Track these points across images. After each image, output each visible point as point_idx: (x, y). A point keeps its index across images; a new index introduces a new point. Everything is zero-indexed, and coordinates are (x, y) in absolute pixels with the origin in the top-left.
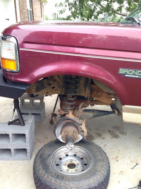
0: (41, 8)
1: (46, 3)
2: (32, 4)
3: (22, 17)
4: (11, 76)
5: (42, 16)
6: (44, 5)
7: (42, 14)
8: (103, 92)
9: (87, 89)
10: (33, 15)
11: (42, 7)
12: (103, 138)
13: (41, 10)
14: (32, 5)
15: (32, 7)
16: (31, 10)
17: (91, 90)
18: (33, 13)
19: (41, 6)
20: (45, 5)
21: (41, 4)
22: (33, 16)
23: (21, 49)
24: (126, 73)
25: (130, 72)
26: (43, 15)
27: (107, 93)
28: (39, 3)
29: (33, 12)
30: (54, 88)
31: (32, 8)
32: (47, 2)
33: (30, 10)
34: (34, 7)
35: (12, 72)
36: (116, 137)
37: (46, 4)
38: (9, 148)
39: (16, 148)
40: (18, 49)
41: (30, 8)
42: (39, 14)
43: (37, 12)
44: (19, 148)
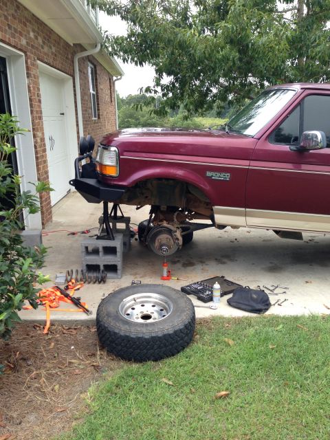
0: (111, 86)
1: (119, 77)
2: (96, 82)
3: (84, 108)
5: (111, 101)
6: (115, 80)
7: (111, 98)
8: (201, 202)
9: (183, 198)
10: (98, 101)
11: (112, 85)
12: (207, 265)
13: (111, 91)
14: (97, 85)
15: (97, 88)
16: (95, 93)
17: (187, 200)
18: (98, 99)
19: (110, 82)
20: (118, 79)
21: (110, 79)
22: (98, 104)
23: (121, 157)
24: (212, 176)
25: (216, 174)
26: (113, 100)
27: (205, 202)
28: (107, 78)
29: (97, 96)
30: (147, 197)
31: (97, 90)
32: (121, 75)
33: (93, 94)
34: (101, 87)
36: (224, 263)
38: (98, 263)
39: (106, 263)
40: (119, 157)
41: (94, 90)
42: (107, 98)
43: (105, 96)
44: (109, 263)
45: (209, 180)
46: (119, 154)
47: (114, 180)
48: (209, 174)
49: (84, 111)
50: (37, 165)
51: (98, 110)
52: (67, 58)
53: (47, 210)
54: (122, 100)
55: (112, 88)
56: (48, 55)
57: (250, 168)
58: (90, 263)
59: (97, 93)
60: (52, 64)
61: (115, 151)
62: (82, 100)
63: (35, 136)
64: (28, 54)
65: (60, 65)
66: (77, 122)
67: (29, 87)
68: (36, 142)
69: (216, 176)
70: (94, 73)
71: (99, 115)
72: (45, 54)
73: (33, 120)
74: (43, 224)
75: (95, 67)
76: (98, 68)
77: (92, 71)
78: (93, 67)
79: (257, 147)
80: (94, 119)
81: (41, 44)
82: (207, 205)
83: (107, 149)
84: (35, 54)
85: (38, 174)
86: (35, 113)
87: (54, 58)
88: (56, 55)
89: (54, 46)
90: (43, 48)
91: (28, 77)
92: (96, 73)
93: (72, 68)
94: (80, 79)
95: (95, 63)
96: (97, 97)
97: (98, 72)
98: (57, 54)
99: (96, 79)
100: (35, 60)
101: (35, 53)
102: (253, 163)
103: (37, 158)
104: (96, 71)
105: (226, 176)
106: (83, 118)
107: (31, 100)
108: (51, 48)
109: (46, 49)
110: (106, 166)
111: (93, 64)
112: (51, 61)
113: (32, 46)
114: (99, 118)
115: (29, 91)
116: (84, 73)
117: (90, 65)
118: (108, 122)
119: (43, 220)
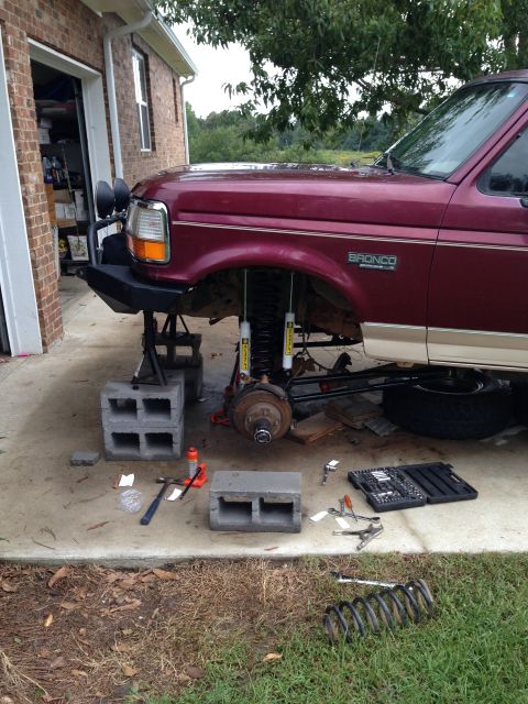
0: (175, 94)
1: (190, 78)
2: (149, 85)
3: (126, 131)
4: (154, 270)
5: (177, 120)
6: (184, 83)
7: (176, 113)
8: (334, 310)
10: (151, 119)
11: (178, 91)
13: (175, 102)
14: (148, 91)
15: (149, 95)
16: (145, 104)
18: (151, 114)
19: (174, 86)
20: (187, 82)
21: (174, 81)
22: (152, 125)
23: (174, 223)
24: (361, 262)
25: (368, 259)
26: (179, 118)
28: (168, 78)
29: (151, 110)
30: (229, 301)
31: (150, 100)
32: (193, 74)
33: (142, 106)
34: (156, 93)
35: (155, 263)
37: (190, 81)
38: (135, 431)
39: (150, 431)
40: (170, 223)
41: (144, 100)
42: (170, 114)
43: (164, 110)
44: (157, 431)
45: (354, 269)
46: (170, 217)
47: (162, 271)
48: (353, 257)
49: (125, 136)
50: (30, 236)
51: (153, 134)
52: (89, 38)
53: (52, 319)
54: (200, 122)
55: (179, 96)
56: (51, 31)
57: (438, 244)
58: (119, 431)
59: (150, 104)
60: (58, 46)
61: (162, 210)
62: (120, 115)
63: (23, 181)
64: (8, 24)
65: (76, 49)
66: (112, 155)
67: (10, 88)
68: (25, 192)
69: (368, 262)
70: (145, 69)
71: (153, 144)
72: (45, 27)
73: (19, 151)
74: (44, 344)
75: (146, 57)
76: (152, 61)
77: (141, 65)
78: (141, 57)
79: (453, 202)
80: (144, 150)
81: (36, 7)
82: (347, 316)
83: (146, 207)
84: (23, 26)
85: (32, 251)
86: (23, 136)
87: (63, 36)
88: (66, 31)
89: (64, 14)
90: (39, 15)
91: (7, 68)
92: (148, 70)
93: (100, 57)
94: (117, 77)
95: (145, 51)
96: (149, 111)
97: (152, 67)
98: (70, 29)
99: (148, 80)
100: (22, 37)
101: (23, 24)
102: (444, 234)
103: (29, 222)
104: (147, 64)
105: (389, 262)
106: (124, 148)
107: (14, 112)
108: (56, 16)
109: (46, 18)
110: (144, 241)
111: (141, 51)
112: (57, 42)
113: (17, 11)
114: (154, 149)
115: (11, 94)
116: (124, 67)
117: (136, 54)
118: (171, 157)
119: (43, 336)
